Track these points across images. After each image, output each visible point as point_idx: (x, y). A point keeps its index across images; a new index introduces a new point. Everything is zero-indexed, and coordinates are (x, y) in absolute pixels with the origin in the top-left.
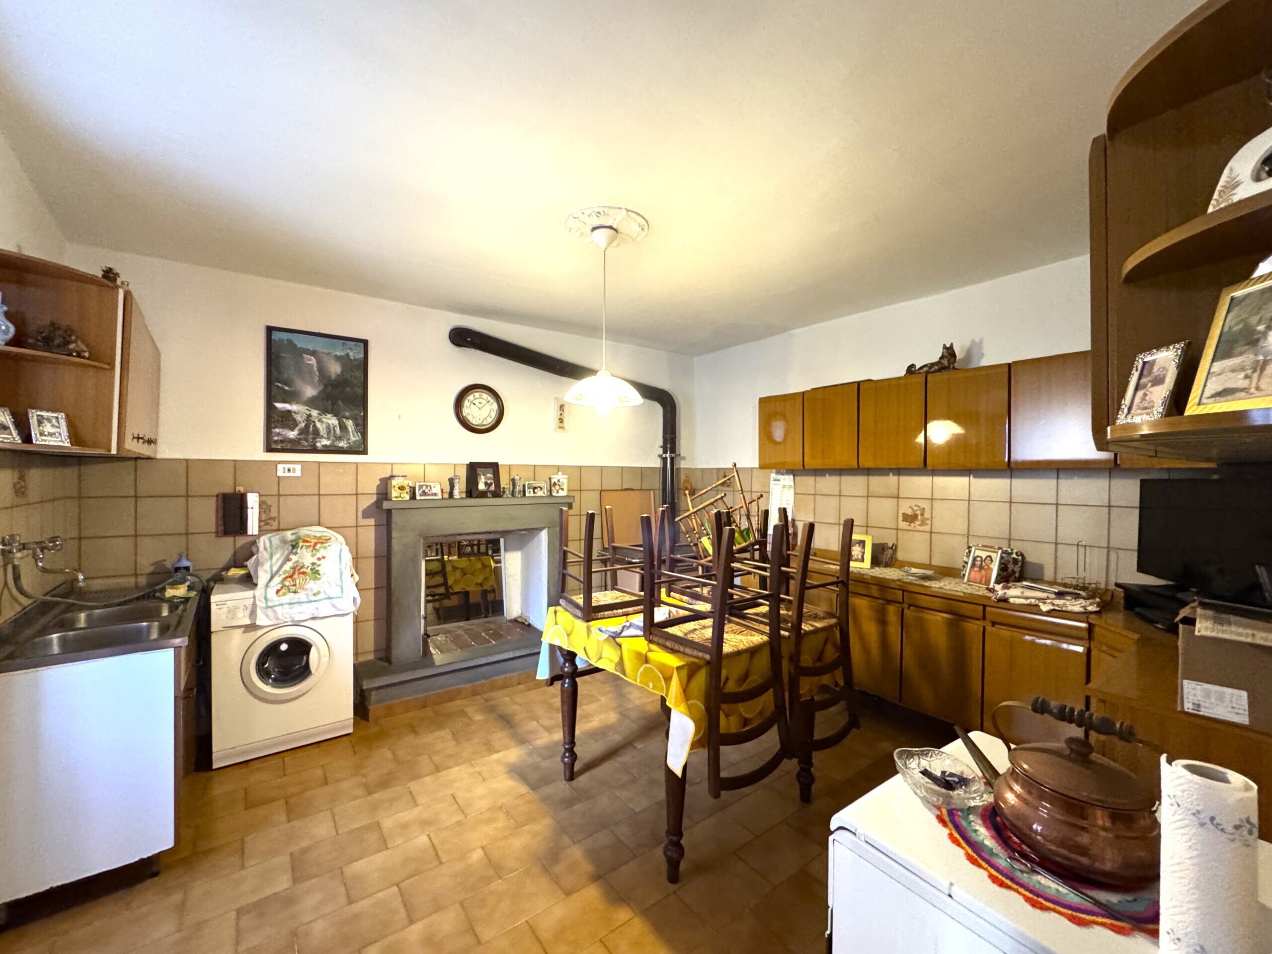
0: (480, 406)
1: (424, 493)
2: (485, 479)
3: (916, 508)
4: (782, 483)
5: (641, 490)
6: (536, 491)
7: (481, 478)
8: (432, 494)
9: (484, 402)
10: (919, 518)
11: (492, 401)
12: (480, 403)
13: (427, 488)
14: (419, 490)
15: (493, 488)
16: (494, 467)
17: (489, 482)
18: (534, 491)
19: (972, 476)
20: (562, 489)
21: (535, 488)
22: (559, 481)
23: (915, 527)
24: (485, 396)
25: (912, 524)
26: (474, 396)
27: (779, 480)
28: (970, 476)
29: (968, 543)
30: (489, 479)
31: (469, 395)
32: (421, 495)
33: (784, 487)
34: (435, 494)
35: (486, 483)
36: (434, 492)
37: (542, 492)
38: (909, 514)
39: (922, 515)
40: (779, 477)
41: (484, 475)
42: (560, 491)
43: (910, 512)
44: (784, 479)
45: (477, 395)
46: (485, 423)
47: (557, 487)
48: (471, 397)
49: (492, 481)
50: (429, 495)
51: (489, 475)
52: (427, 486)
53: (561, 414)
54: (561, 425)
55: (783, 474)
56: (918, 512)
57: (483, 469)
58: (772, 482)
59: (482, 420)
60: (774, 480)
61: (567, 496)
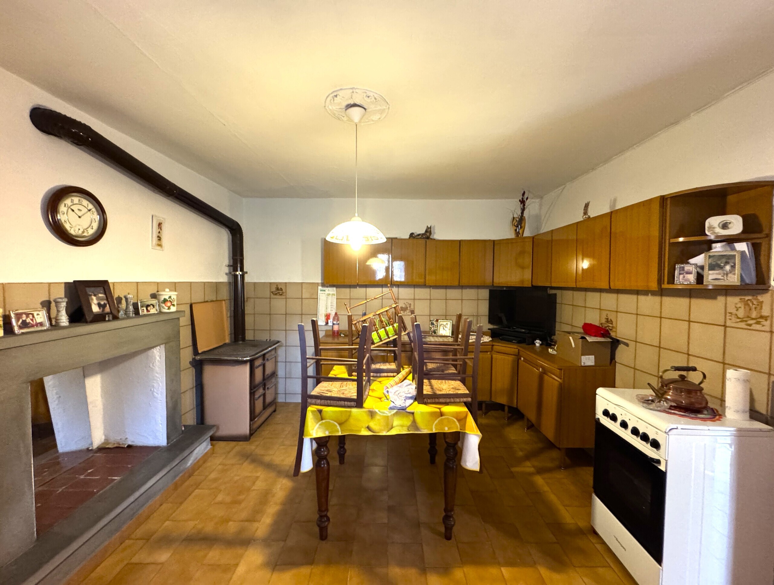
0: (80, 214)
1: (25, 325)
2: (97, 299)
3: (407, 304)
4: (327, 292)
5: (217, 301)
6: (149, 308)
7: (92, 299)
8: (37, 324)
9: (84, 210)
10: (409, 308)
11: (94, 210)
12: (79, 210)
13: (27, 317)
14: (18, 320)
15: (107, 309)
16: (103, 285)
17: (102, 303)
18: (147, 309)
19: (431, 288)
20: (174, 305)
21: (147, 306)
22: (170, 297)
23: (406, 313)
24: (85, 202)
25: (405, 312)
26: (72, 201)
27: (325, 291)
28: (430, 288)
29: (430, 319)
30: (102, 299)
31: (67, 198)
32: (20, 327)
33: (329, 295)
34: (41, 324)
35: (99, 305)
36: (39, 321)
37: (154, 310)
38: (404, 307)
39: (410, 307)
40: (324, 289)
41: (95, 295)
42: (172, 307)
43: (404, 306)
44: (328, 290)
45: (76, 200)
46: (85, 234)
47: (169, 304)
48: (68, 202)
49: (106, 302)
50: (33, 326)
51: (100, 295)
52: (27, 315)
53: (159, 232)
54: (159, 243)
55: (327, 287)
56: (408, 306)
57: (92, 289)
58: (319, 292)
59: (81, 230)
60: (321, 291)
61: (177, 312)
